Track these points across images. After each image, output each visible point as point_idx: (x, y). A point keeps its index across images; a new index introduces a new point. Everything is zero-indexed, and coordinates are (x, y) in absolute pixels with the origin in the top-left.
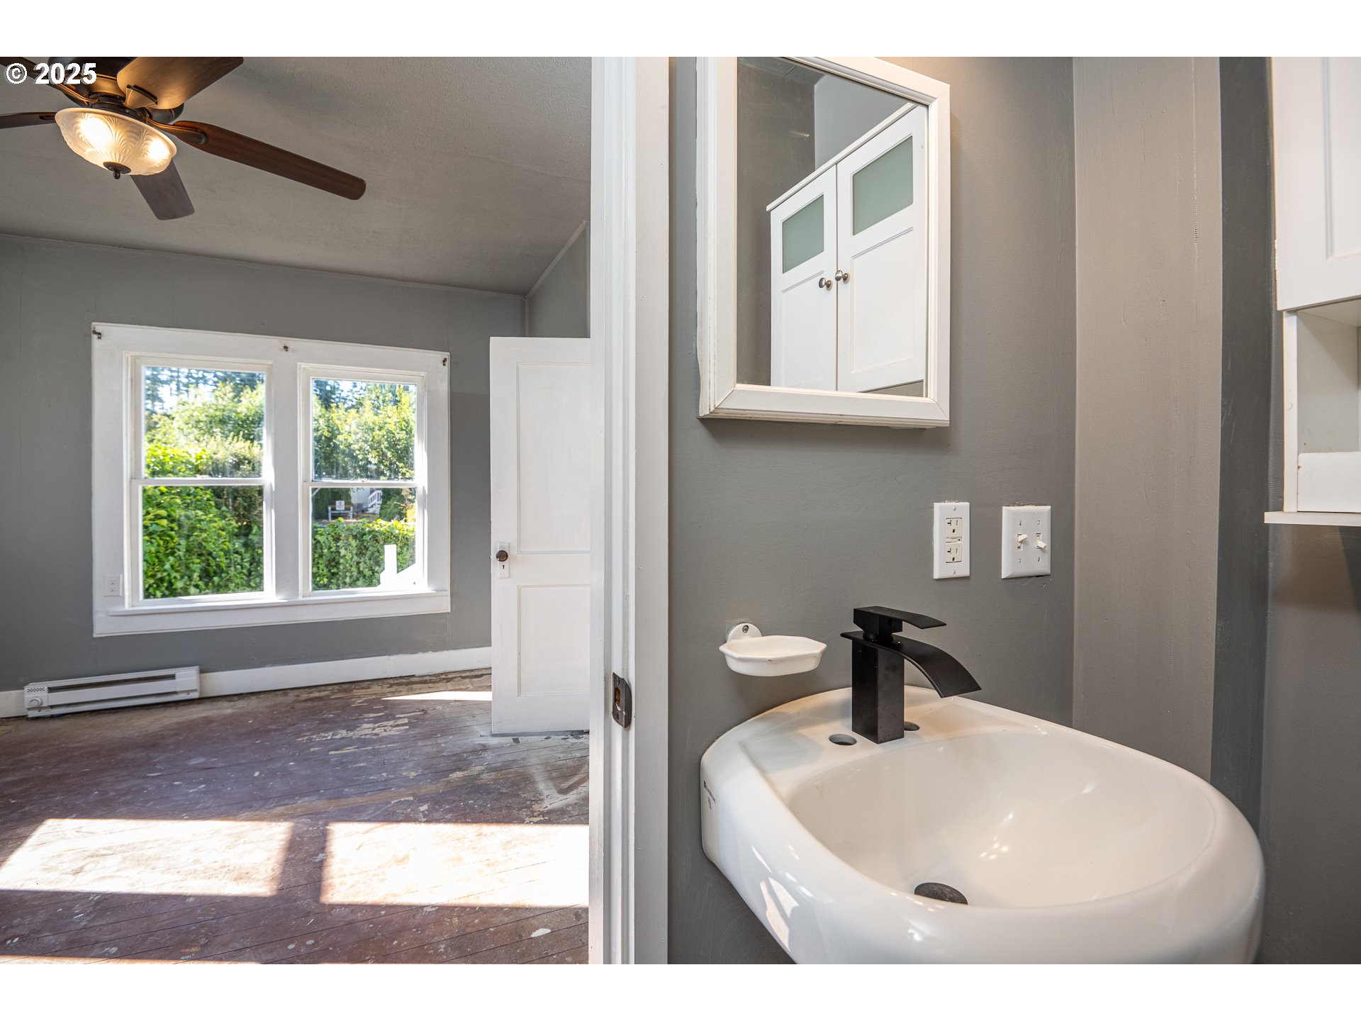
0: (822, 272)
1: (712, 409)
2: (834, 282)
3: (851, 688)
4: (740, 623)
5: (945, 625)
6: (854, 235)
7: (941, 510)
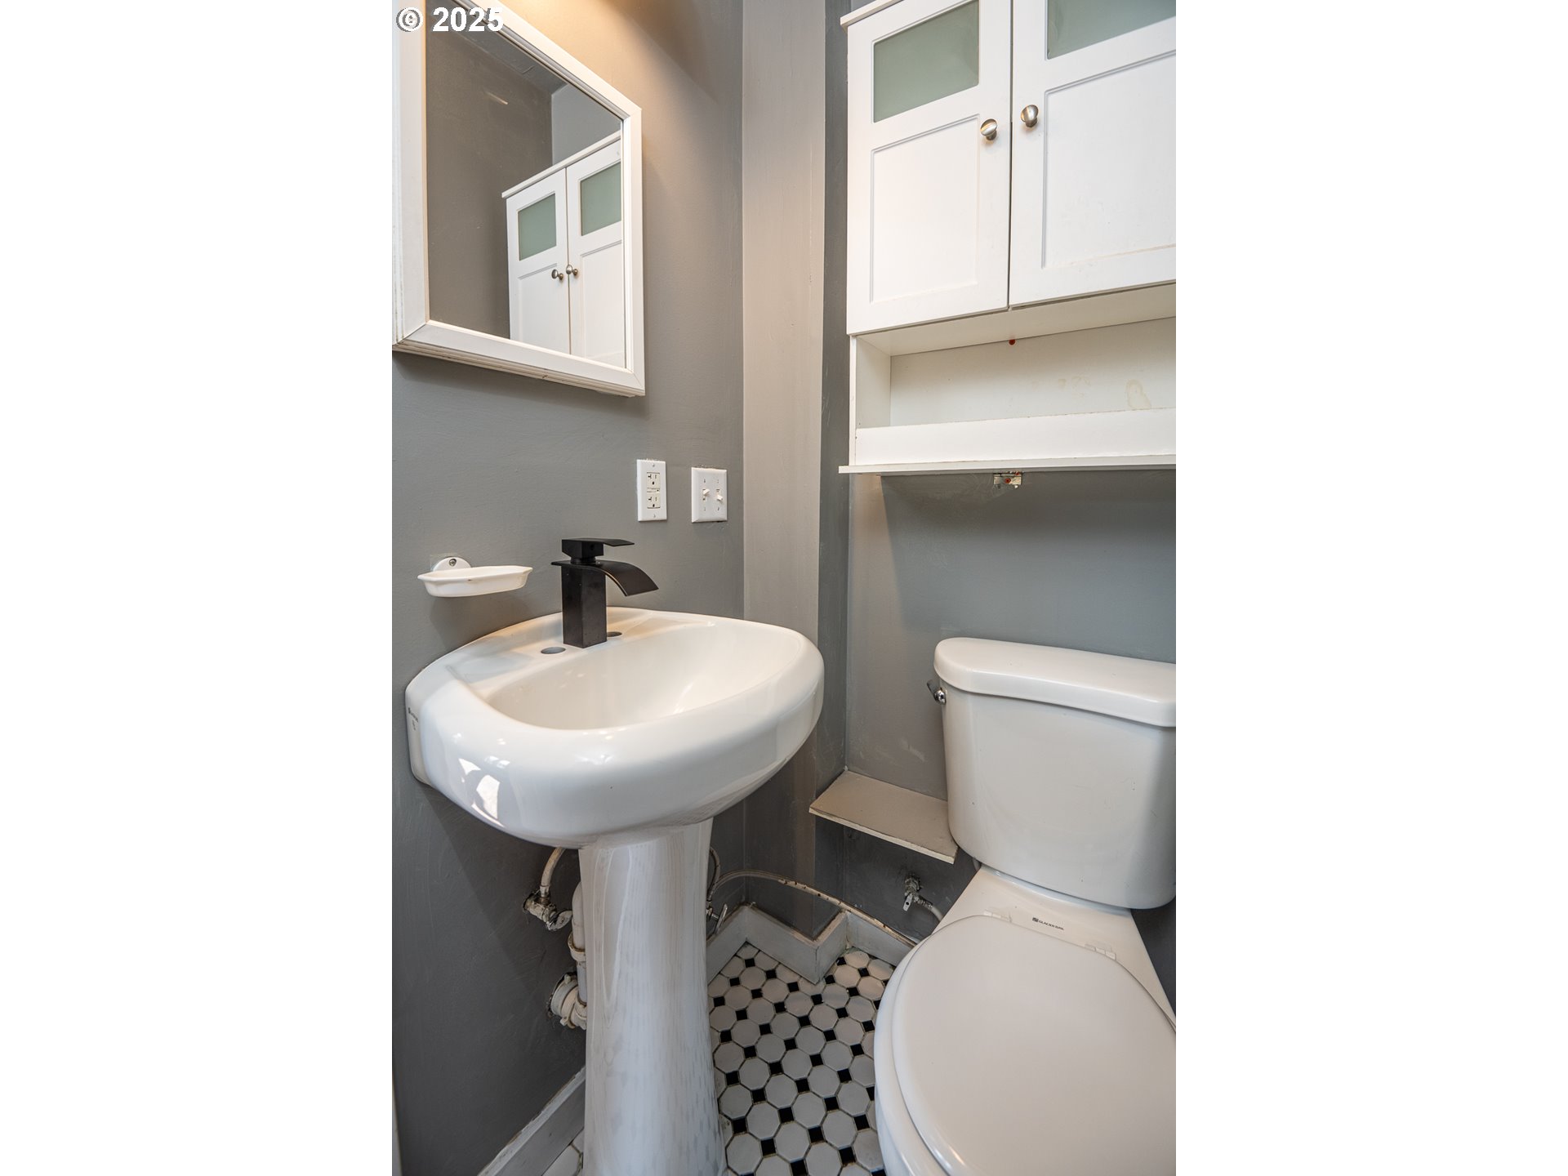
0: (555, 265)
1: (400, 340)
2: (566, 275)
3: (562, 612)
4: (447, 558)
5: (633, 544)
6: (582, 235)
7: (643, 466)
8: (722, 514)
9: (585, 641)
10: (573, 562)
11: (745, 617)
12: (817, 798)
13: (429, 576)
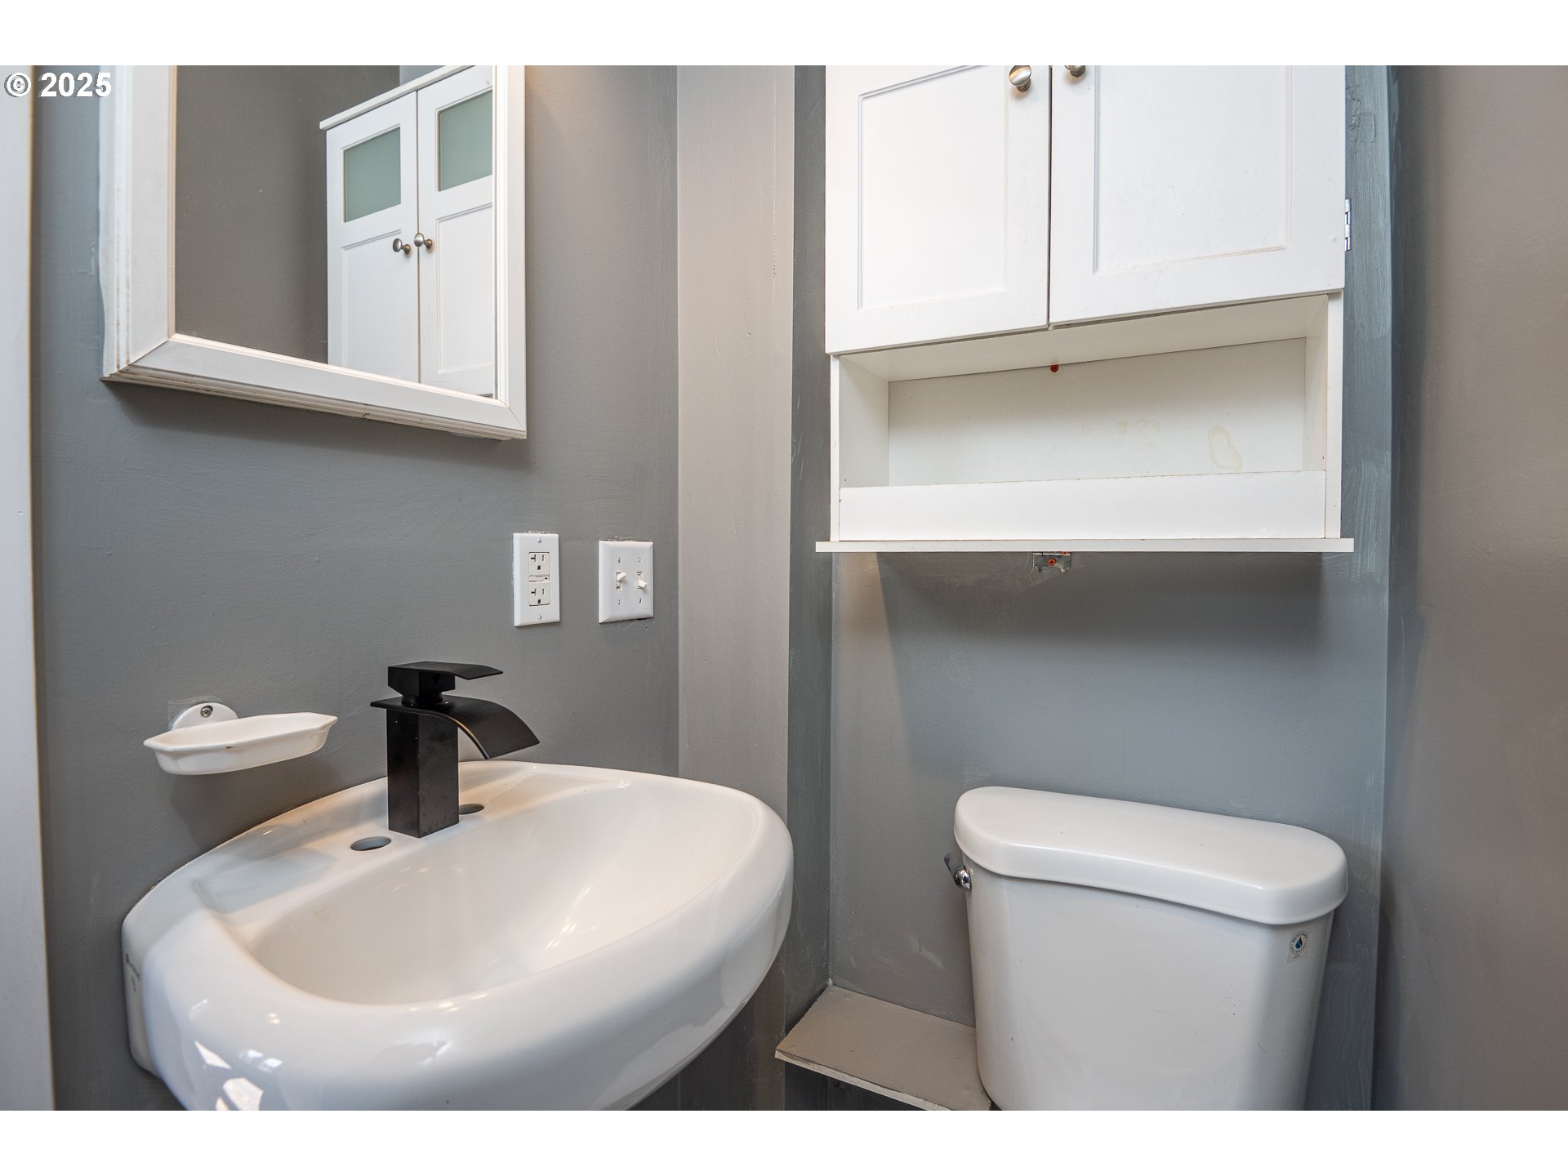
0: (398, 231)
1: (123, 366)
2: (414, 249)
3: (387, 778)
4: (198, 703)
5: (502, 673)
6: (440, 190)
7: (523, 543)
8: (645, 608)
9: (423, 825)
10: (405, 702)
11: (680, 775)
12: (787, 1032)
13: (162, 741)
